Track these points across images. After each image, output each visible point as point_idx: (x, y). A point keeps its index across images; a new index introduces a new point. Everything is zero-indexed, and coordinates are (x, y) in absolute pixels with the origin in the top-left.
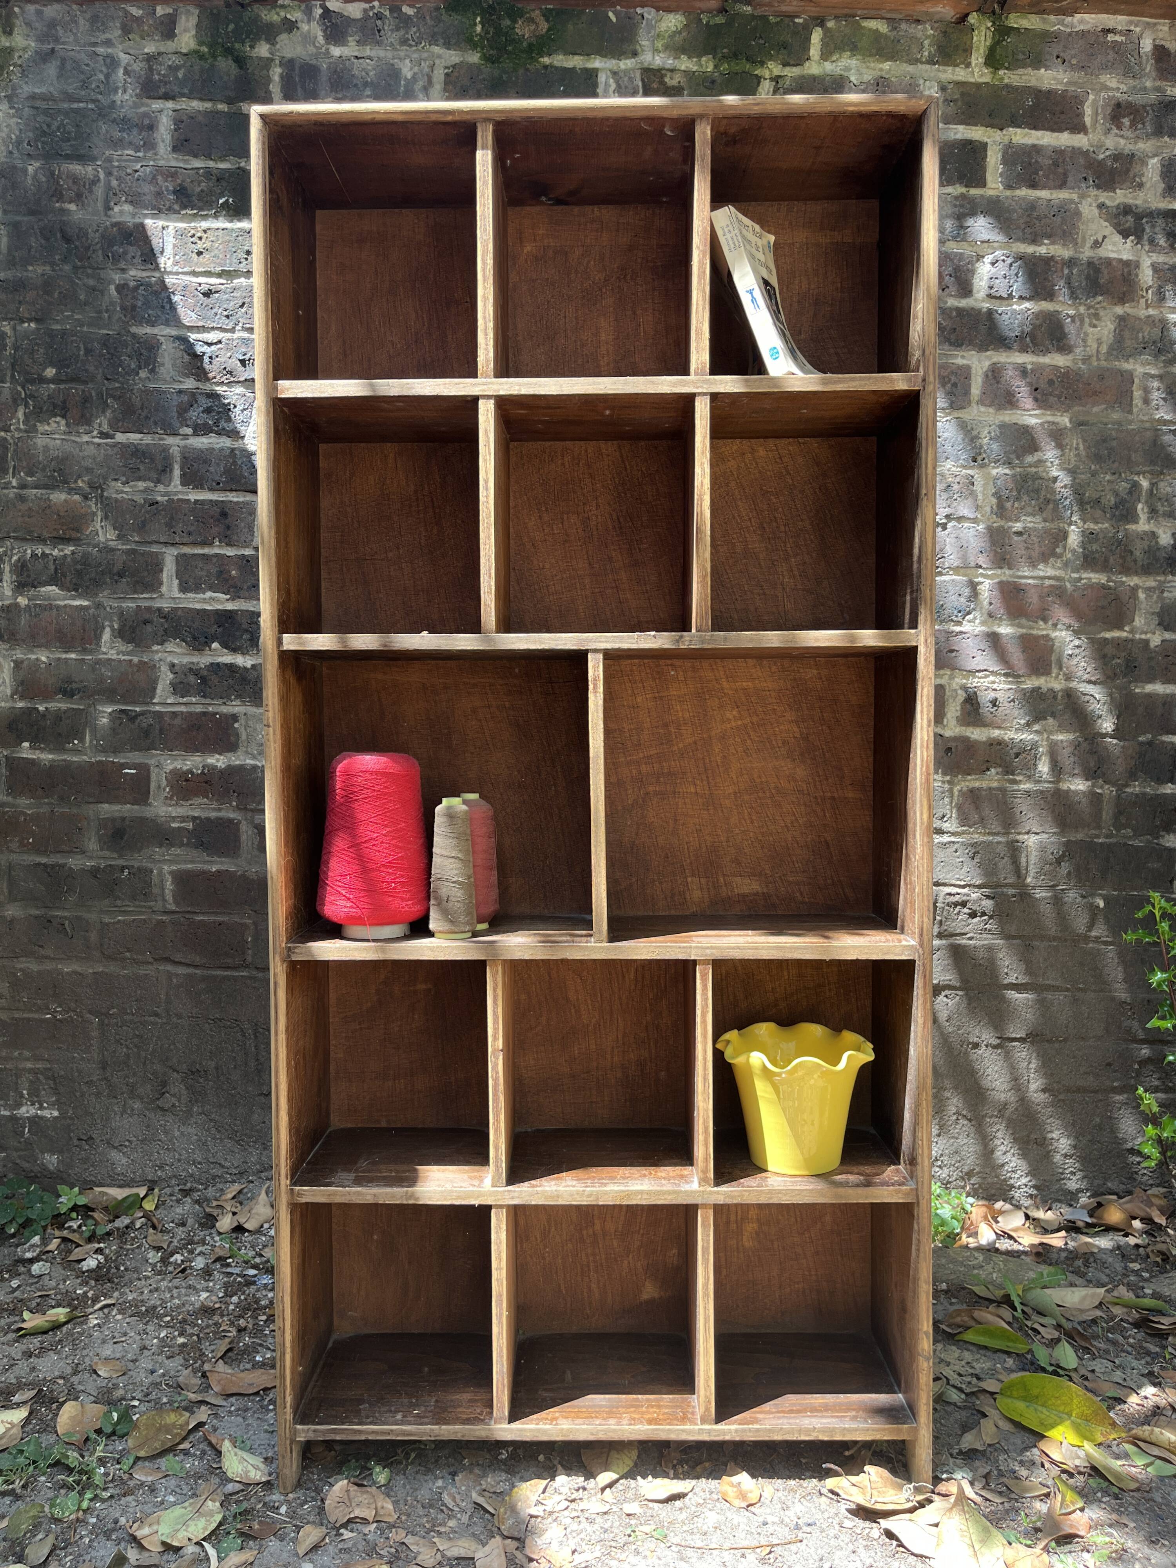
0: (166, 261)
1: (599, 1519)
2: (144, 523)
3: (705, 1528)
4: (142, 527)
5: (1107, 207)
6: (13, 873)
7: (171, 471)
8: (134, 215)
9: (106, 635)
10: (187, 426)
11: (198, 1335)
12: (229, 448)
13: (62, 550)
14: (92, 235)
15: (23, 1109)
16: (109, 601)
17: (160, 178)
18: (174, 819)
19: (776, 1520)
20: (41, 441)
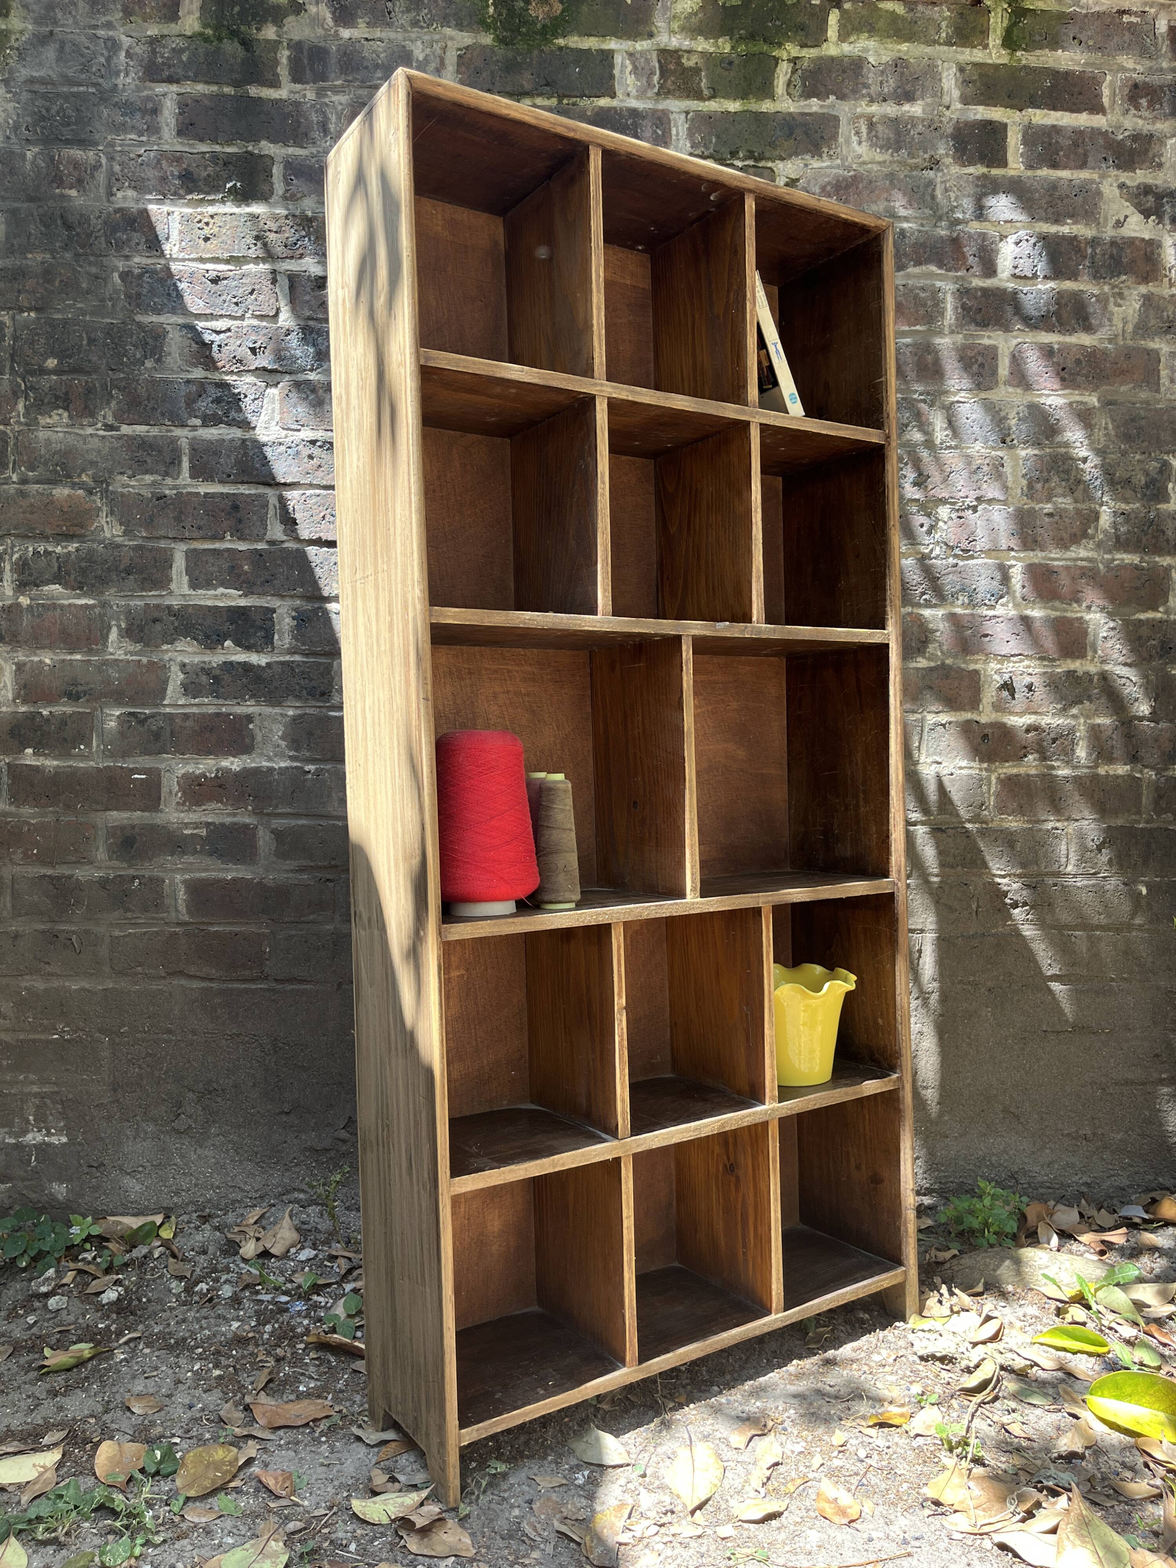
0: (171, 248)
1: (693, 1544)
2: (152, 518)
3: (808, 1547)
4: (149, 522)
5: (1128, 187)
6: (17, 887)
7: (180, 463)
8: (137, 201)
9: (113, 635)
10: (196, 417)
11: (234, 1367)
12: (239, 439)
13: (66, 547)
14: (94, 221)
15: (30, 1136)
16: (115, 598)
17: (164, 163)
18: (186, 825)
19: (881, 1535)
20: (42, 435)
